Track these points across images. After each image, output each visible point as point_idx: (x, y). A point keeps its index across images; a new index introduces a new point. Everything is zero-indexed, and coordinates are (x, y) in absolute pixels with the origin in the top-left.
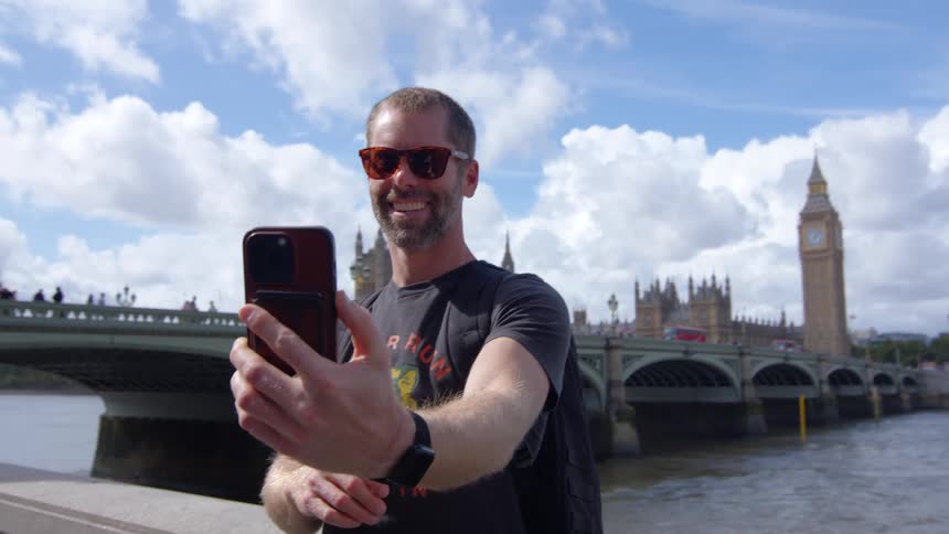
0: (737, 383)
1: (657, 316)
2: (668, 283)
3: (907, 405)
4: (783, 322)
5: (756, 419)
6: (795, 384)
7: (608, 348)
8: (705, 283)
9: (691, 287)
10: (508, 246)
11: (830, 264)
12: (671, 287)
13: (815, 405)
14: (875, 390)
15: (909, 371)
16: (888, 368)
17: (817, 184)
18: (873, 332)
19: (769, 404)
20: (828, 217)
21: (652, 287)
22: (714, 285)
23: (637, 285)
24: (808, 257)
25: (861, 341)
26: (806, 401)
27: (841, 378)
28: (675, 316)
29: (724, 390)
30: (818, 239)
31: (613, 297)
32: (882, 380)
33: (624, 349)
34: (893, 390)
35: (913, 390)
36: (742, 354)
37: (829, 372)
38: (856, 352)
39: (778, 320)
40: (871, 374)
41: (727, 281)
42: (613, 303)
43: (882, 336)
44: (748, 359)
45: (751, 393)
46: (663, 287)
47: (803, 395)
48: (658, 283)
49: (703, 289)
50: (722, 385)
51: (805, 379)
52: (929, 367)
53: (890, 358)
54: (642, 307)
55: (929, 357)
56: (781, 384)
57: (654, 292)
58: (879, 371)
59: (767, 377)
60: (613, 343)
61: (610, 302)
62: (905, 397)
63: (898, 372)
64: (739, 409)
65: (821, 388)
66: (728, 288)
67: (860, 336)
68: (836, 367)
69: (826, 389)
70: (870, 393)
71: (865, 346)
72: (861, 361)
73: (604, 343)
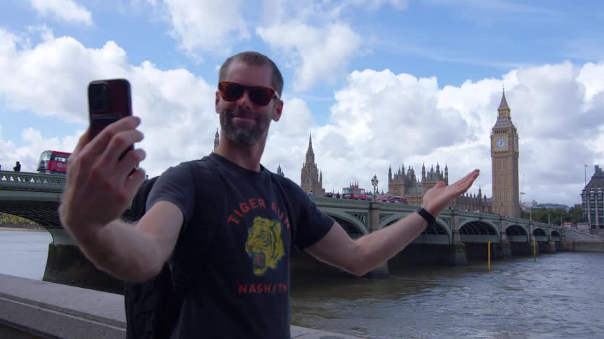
0: (450, 232)
1: (402, 190)
2: (409, 170)
3: (554, 249)
4: (480, 195)
5: (461, 255)
6: (486, 234)
7: (371, 209)
8: (432, 170)
9: (424, 173)
10: (310, 144)
11: (510, 160)
12: (412, 172)
13: (498, 247)
14: (534, 238)
15: (557, 228)
16: (543, 226)
17: (504, 110)
18: (535, 203)
19: (469, 246)
20: (510, 131)
21: (399, 172)
22: (438, 171)
23: (390, 170)
24: (496, 155)
25: (527, 208)
26: (492, 245)
27: (514, 231)
28: (413, 190)
29: (443, 236)
30: (503, 145)
31: (375, 177)
32: (539, 232)
33: (381, 210)
34: (545, 239)
35: (558, 239)
36: (453, 215)
37: (507, 227)
38: (523, 215)
39: (477, 194)
40: (532, 229)
41: (446, 169)
42: (375, 181)
43: (541, 205)
44: (456, 218)
45: (458, 239)
46: (406, 172)
47: (490, 240)
48: (403, 169)
49: (431, 174)
50: (439, 233)
51: (492, 231)
52: (568, 226)
53: (544, 220)
54: (392, 183)
55: (568, 219)
56: (477, 233)
57: (401, 174)
58: (537, 227)
59: (467, 229)
60: (374, 206)
61: (373, 180)
62: (553, 243)
63: (549, 229)
64: (450, 249)
65: (501, 237)
66: (447, 174)
67: (526, 205)
68: (511, 224)
69: (504, 237)
70: (532, 241)
71: (529, 211)
72: (527, 221)
73: (368, 206)
